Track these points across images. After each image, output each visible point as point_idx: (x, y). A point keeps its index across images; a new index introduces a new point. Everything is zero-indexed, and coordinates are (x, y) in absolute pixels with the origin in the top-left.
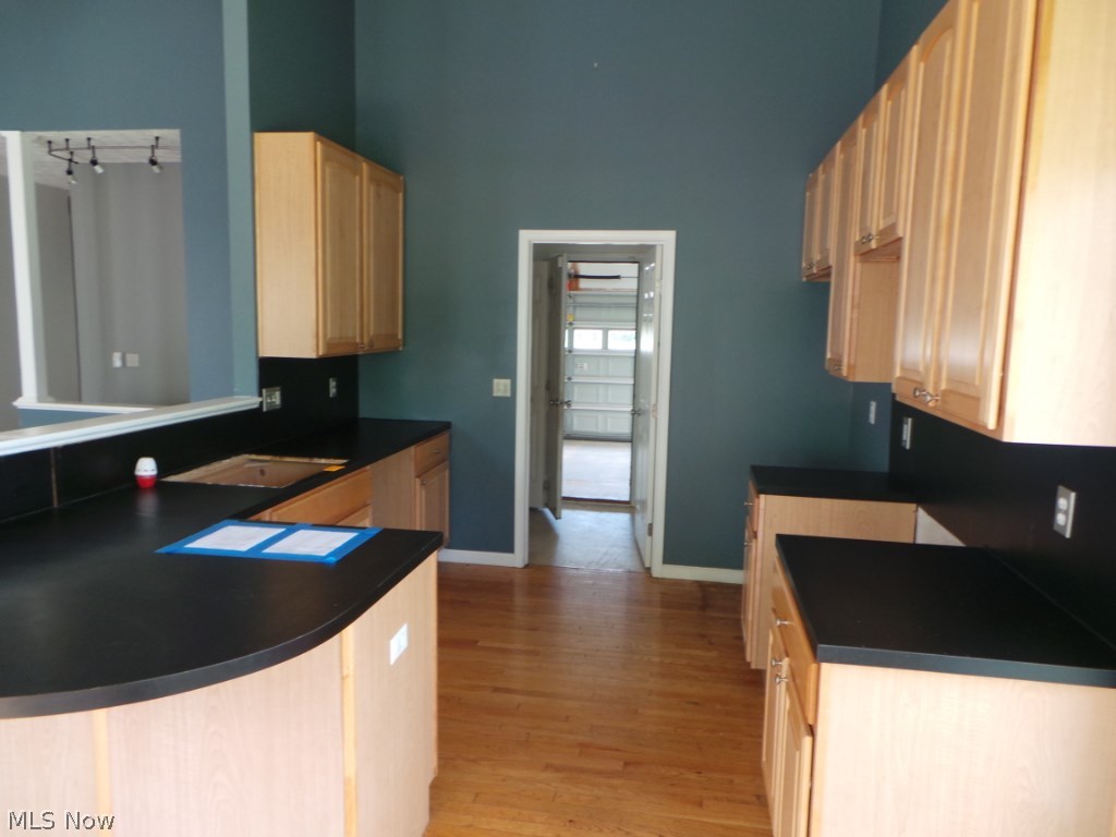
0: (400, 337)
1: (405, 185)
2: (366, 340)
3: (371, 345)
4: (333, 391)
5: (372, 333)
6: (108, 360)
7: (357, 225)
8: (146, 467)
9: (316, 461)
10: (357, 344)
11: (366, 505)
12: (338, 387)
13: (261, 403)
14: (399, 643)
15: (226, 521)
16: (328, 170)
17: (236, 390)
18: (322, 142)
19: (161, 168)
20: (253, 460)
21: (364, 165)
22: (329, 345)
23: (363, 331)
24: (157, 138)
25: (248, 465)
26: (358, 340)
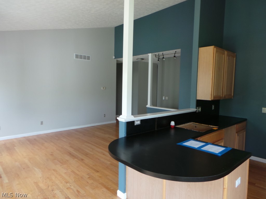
0: (232, 95)
1: (236, 56)
2: (223, 96)
3: (225, 97)
4: (213, 108)
5: (225, 94)
6: (162, 98)
7: (223, 67)
8: (173, 123)
9: (210, 126)
10: (221, 97)
11: (222, 139)
12: (214, 107)
13: (197, 110)
14: (238, 182)
15: (191, 139)
16: (217, 54)
17: (191, 107)
18: (216, 48)
19: (176, 58)
20: (194, 124)
21: (226, 52)
22: (214, 97)
23: (223, 93)
24: (176, 51)
25: (192, 125)
26: (221, 96)
